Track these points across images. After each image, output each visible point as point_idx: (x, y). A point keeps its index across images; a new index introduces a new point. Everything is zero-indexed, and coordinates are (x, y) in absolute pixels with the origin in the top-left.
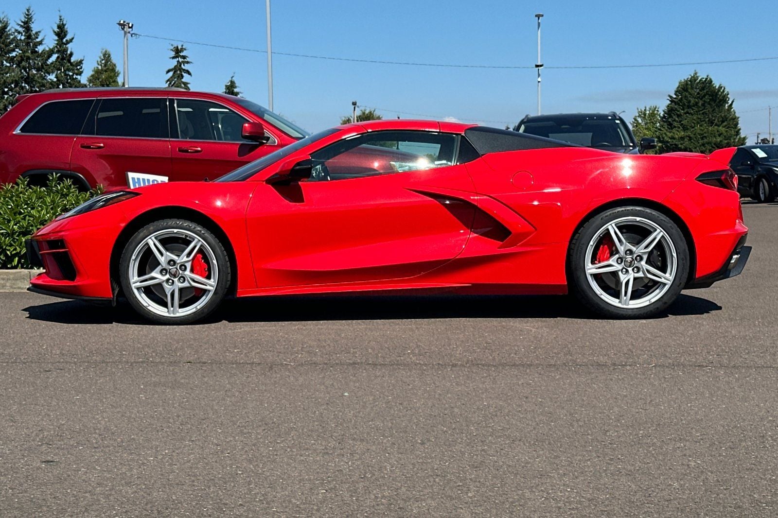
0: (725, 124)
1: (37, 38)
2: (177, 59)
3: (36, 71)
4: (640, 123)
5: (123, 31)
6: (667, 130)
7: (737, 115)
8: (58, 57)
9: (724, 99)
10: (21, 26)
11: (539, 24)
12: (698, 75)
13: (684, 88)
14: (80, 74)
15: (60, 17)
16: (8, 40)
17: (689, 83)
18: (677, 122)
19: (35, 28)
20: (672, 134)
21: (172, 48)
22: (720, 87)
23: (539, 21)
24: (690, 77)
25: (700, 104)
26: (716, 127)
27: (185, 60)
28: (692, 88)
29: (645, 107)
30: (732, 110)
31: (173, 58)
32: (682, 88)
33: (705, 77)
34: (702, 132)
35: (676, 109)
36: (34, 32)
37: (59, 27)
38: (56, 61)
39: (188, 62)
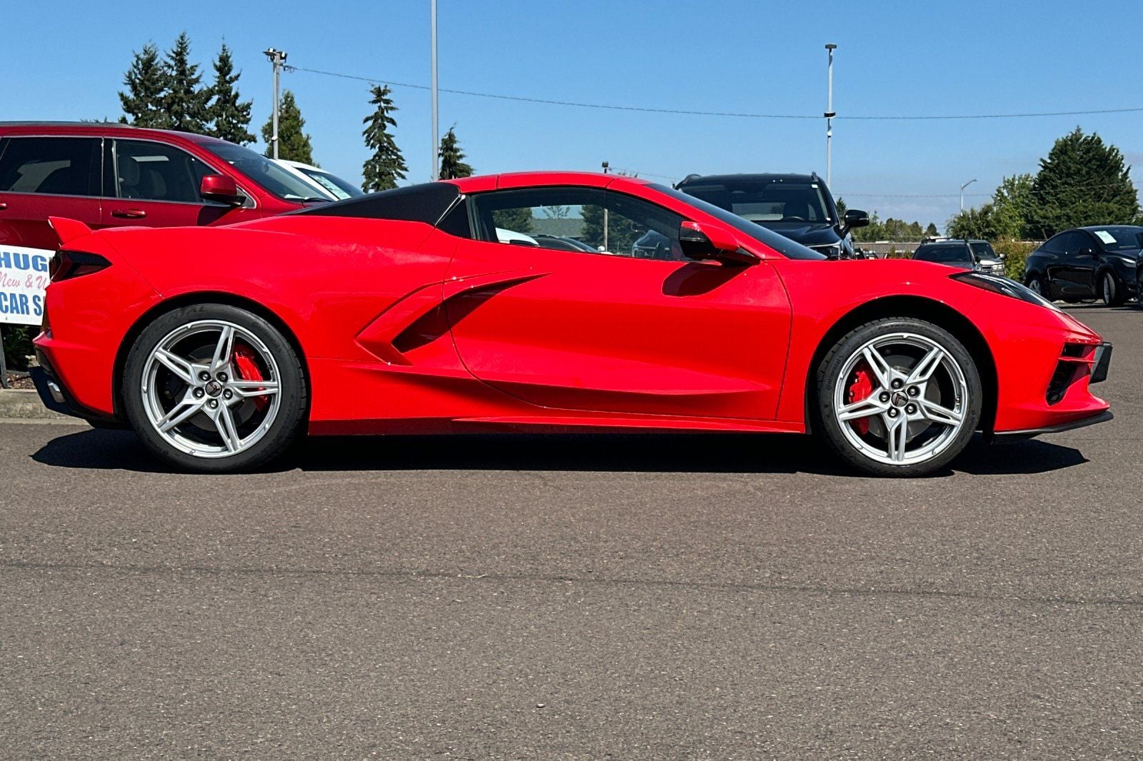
0: (1118, 198)
1: (193, 74)
2: (379, 104)
3: (190, 117)
4: (1006, 197)
5: (272, 63)
6: (1037, 206)
7: (1134, 187)
8: (219, 99)
9: (1117, 166)
10: (172, 58)
11: (831, 58)
12: (1081, 132)
13: (1062, 149)
14: (247, 121)
15: (224, 46)
16: (155, 77)
17: (1070, 143)
18: (1052, 196)
19: (190, 61)
20: (1044, 212)
21: (373, 89)
22: (1112, 149)
23: (831, 54)
24: (1070, 135)
25: (1084, 172)
26: (1105, 203)
27: (390, 105)
28: (1073, 150)
29: (1014, 176)
30: (1128, 180)
31: (374, 102)
32: (1059, 150)
33: (1092, 135)
34: (1085, 210)
35: (1051, 177)
36: (188, 66)
37: (221, 59)
38: (216, 105)
39: (392, 108)
